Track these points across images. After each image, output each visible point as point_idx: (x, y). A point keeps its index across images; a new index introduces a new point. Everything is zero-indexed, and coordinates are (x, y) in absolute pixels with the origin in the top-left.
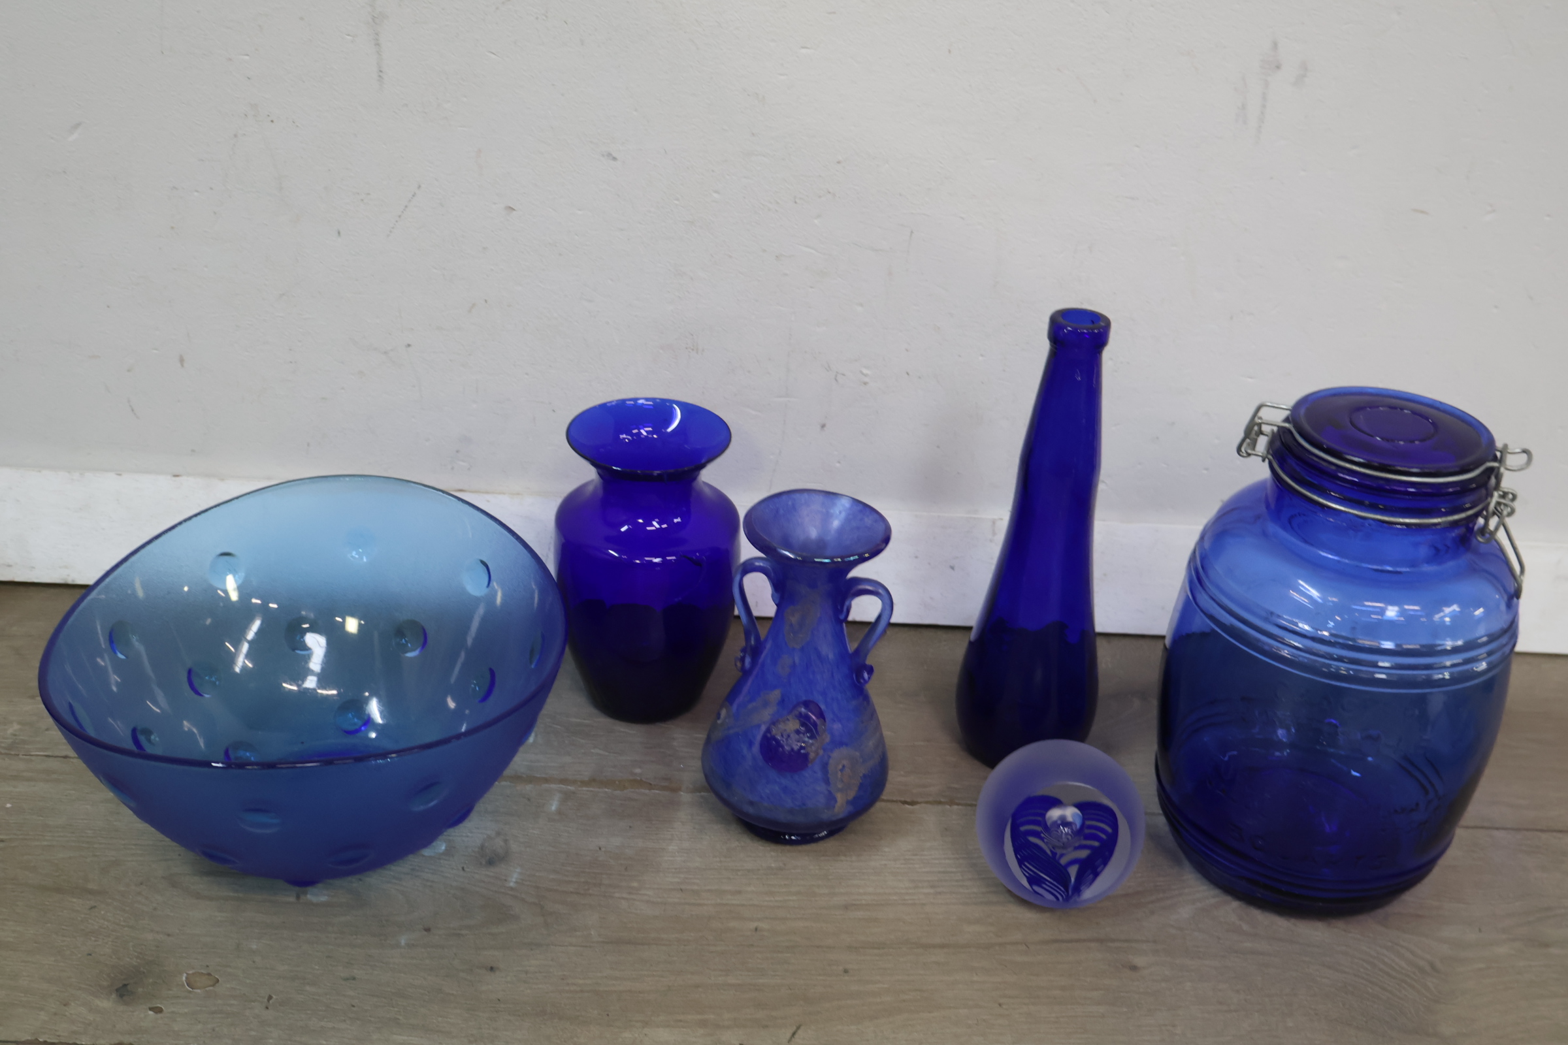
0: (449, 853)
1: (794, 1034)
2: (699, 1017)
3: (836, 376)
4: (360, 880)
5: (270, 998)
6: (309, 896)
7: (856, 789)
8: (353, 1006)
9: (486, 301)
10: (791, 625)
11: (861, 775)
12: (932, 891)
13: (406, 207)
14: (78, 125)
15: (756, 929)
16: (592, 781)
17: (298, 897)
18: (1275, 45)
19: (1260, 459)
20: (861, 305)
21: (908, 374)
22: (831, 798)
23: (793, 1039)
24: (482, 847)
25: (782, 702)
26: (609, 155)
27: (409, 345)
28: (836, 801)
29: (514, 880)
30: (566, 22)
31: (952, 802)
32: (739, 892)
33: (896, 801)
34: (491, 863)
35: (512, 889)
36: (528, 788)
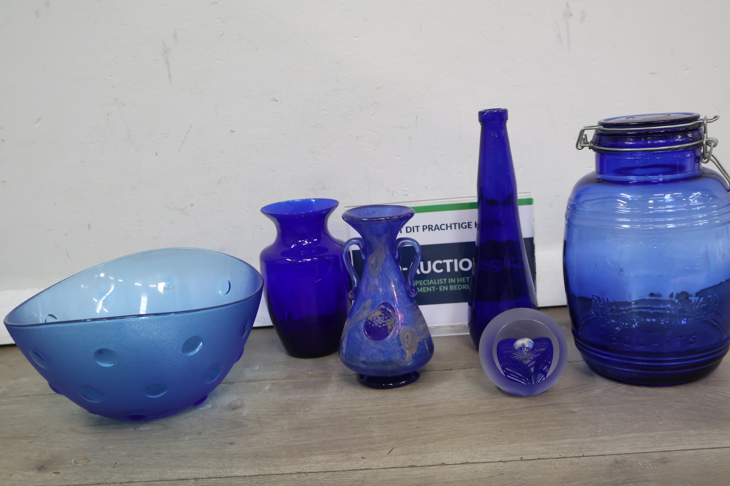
0: (212, 408)
1: (390, 451)
2: (340, 450)
3: (392, 193)
4: (167, 421)
5: (116, 463)
6: (140, 428)
7: (416, 349)
8: (159, 463)
9: (225, 178)
10: (372, 265)
11: (418, 342)
12: (462, 397)
13: (186, 137)
14: (39, 120)
15: (370, 418)
16: (287, 378)
17: (135, 429)
18: (568, 5)
19: (588, 147)
20: (399, 156)
21: (426, 187)
22: (403, 352)
23: (390, 453)
24: (230, 404)
25: (373, 306)
26: (274, 99)
27: (192, 205)
28: (406, 355)
29: (245, 413)
30: (249, 41)
31: (471, 368)
32: (361, 407)
33: (442, 370)
34: (234, 409)
35: (244, 416)
36: (255, 384)
